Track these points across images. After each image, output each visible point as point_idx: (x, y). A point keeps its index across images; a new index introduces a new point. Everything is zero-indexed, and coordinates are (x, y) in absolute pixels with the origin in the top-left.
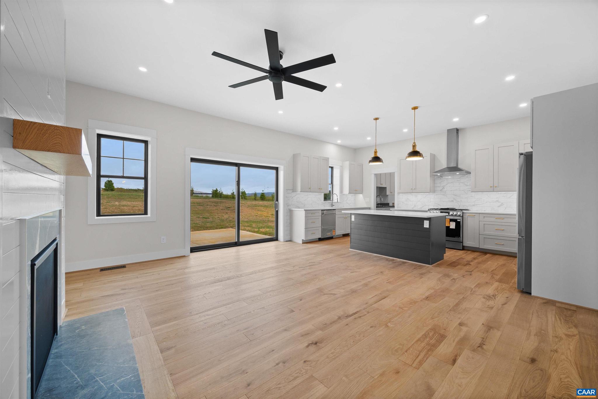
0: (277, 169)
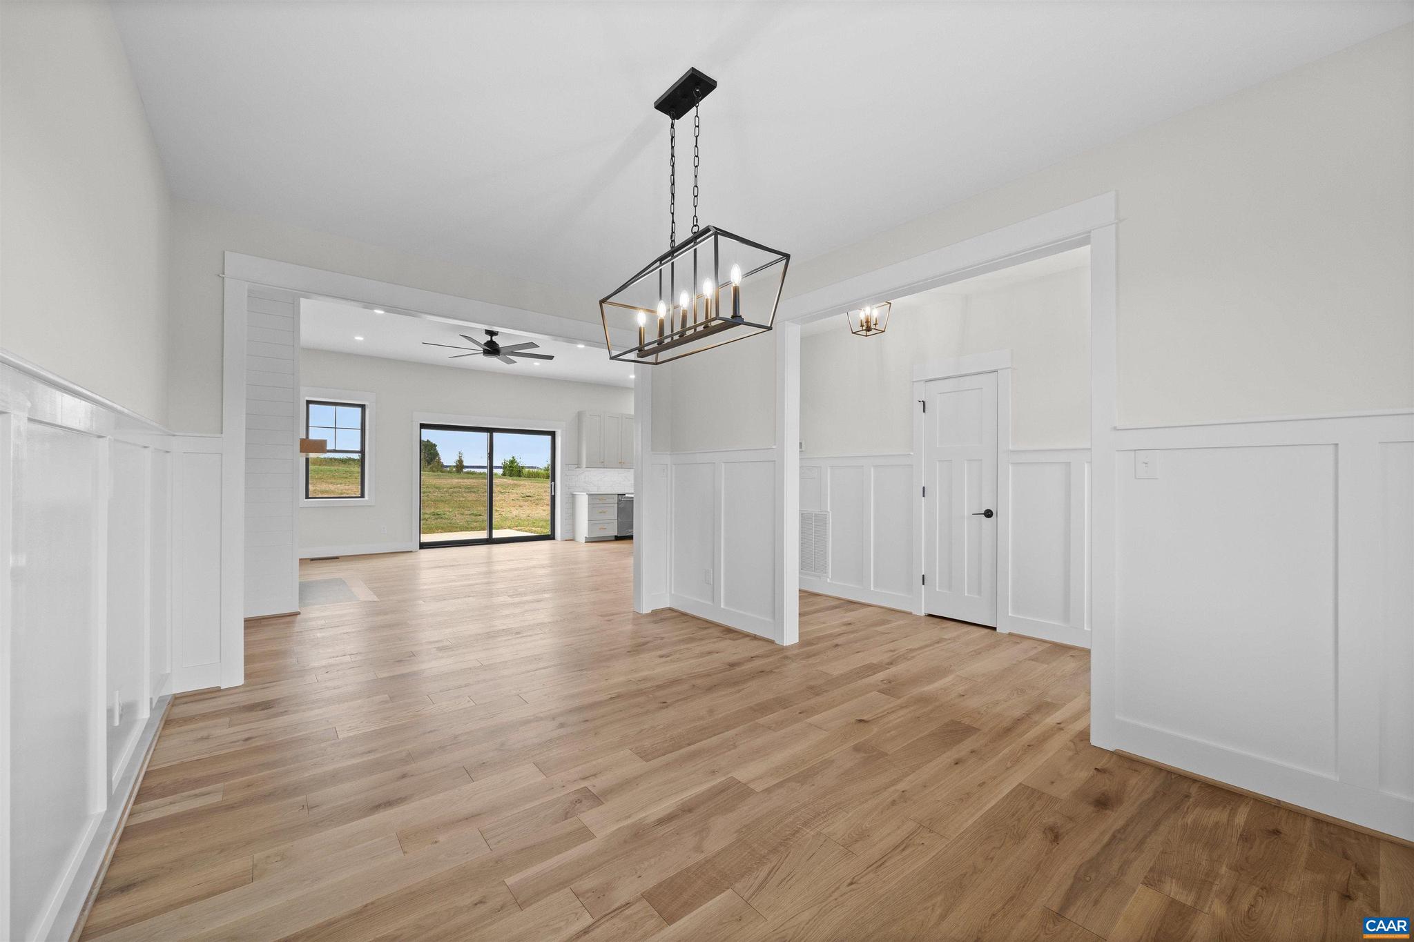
0: (553, 434)
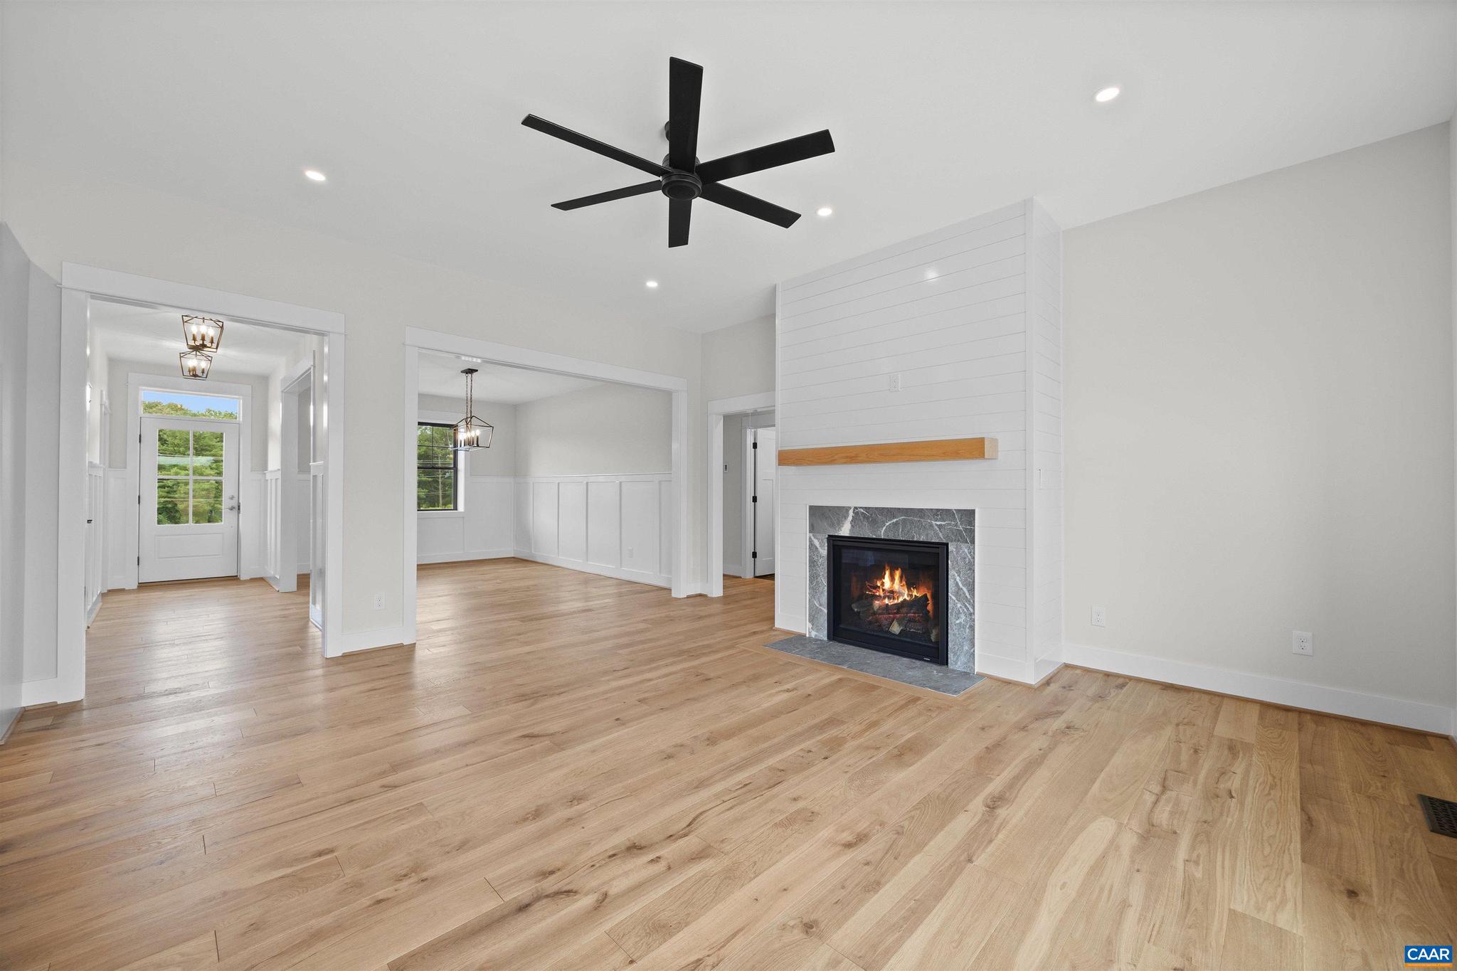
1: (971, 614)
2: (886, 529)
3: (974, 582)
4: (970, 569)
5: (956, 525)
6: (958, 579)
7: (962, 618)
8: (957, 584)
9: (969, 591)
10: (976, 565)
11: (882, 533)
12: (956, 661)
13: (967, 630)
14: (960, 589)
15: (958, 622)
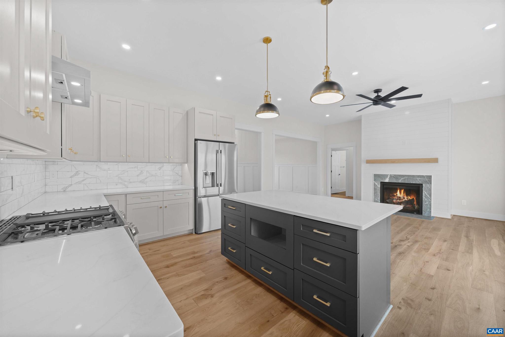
1: (430, 202)
2: (401, 180)
3: (431, 193)
4: (430, 190)
5: (425, 179)
6: (426, 193)
7: (427, 203)
8: (425, 194)
9: (429, 196)
10: (432, 190)
11: (400, 181)
12: (425, 213)
13: (429, 206)
14: (426, 195)
15: (426, 204)
